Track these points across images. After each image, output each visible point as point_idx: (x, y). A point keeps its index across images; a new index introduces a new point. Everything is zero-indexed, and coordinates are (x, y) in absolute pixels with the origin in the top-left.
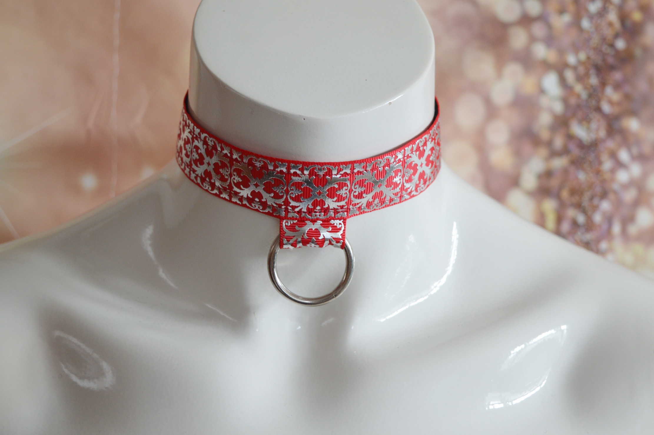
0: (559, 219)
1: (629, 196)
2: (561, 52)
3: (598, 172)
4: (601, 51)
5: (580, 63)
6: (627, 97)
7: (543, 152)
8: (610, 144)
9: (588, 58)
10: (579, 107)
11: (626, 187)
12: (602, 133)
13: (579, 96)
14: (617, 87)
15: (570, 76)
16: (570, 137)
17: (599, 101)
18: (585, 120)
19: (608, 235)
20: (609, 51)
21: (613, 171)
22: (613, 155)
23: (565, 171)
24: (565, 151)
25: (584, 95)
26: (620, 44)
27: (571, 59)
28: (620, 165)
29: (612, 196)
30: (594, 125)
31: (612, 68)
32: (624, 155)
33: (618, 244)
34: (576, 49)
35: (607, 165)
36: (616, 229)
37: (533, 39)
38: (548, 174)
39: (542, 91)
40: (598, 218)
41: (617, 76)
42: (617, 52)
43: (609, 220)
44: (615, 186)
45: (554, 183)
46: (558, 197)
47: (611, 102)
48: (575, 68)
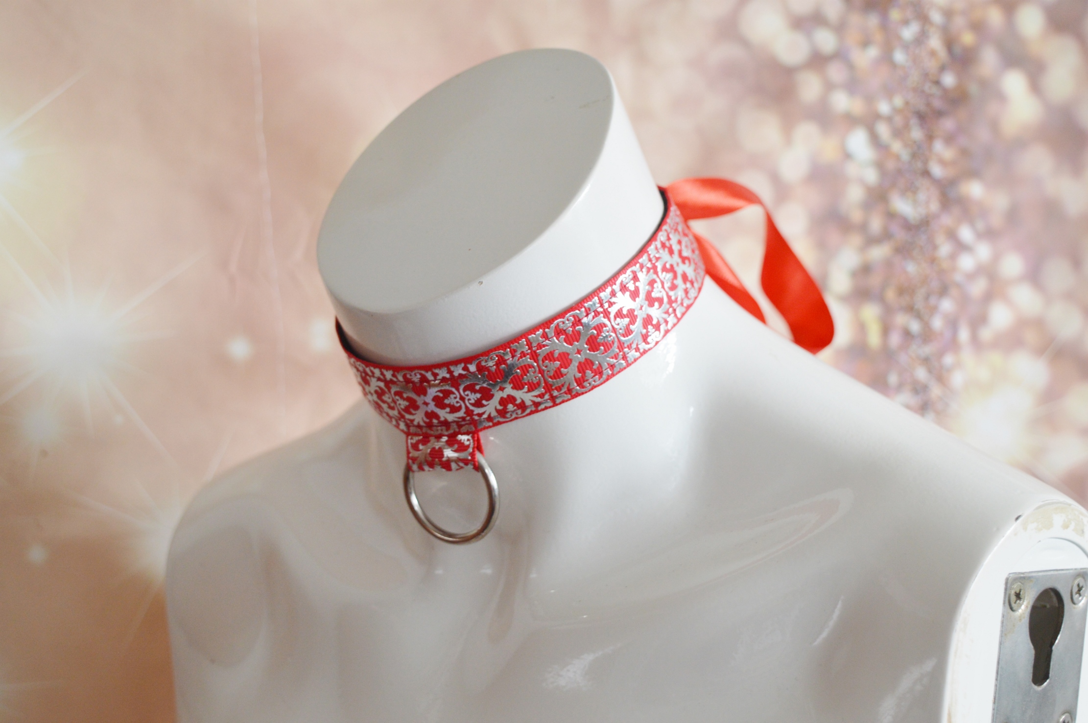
0: (886, 330)
1: (978, 288)
2: (870, 100)
3: (933, 261)
4: (923, 92)
5: (896, 111)
6: (965, 152)
7: (856, 240)
8: (947, 220)
9: (907, 103)
10: (899, 172)
11: (971, 276)
12: (934, 206)
13: (897, 157)
14: (949, 140)
15: (883, 130)
16: (891, 215)
17: (926, 162)
18: (910, 190)
19: (953, 345)
20: (934, 90)
21: (953, 257)
22: (952, 235)
23: (888, 264)
24: (886, 236)
25: (905, 155)
26: (949, 80)
27: (884, 108)
28: (961, 247)
29: (954, 292)
30: (922, 196)
31: (939, 114)
32: (966, 234)
33: (967, 356)
34: (889, 93)
35: (945, 249)
36: (964, 335)
37: (829, 87)
38: (865, 269)
39: (847, 156)
40: (937, 323)
41: (948, 124)
42: (945, 90)
43: (953, 324)
44: (958, 277)
45: (875, 281)
46: (881, 298)
47: (943, 162)
48: (889, 119)
